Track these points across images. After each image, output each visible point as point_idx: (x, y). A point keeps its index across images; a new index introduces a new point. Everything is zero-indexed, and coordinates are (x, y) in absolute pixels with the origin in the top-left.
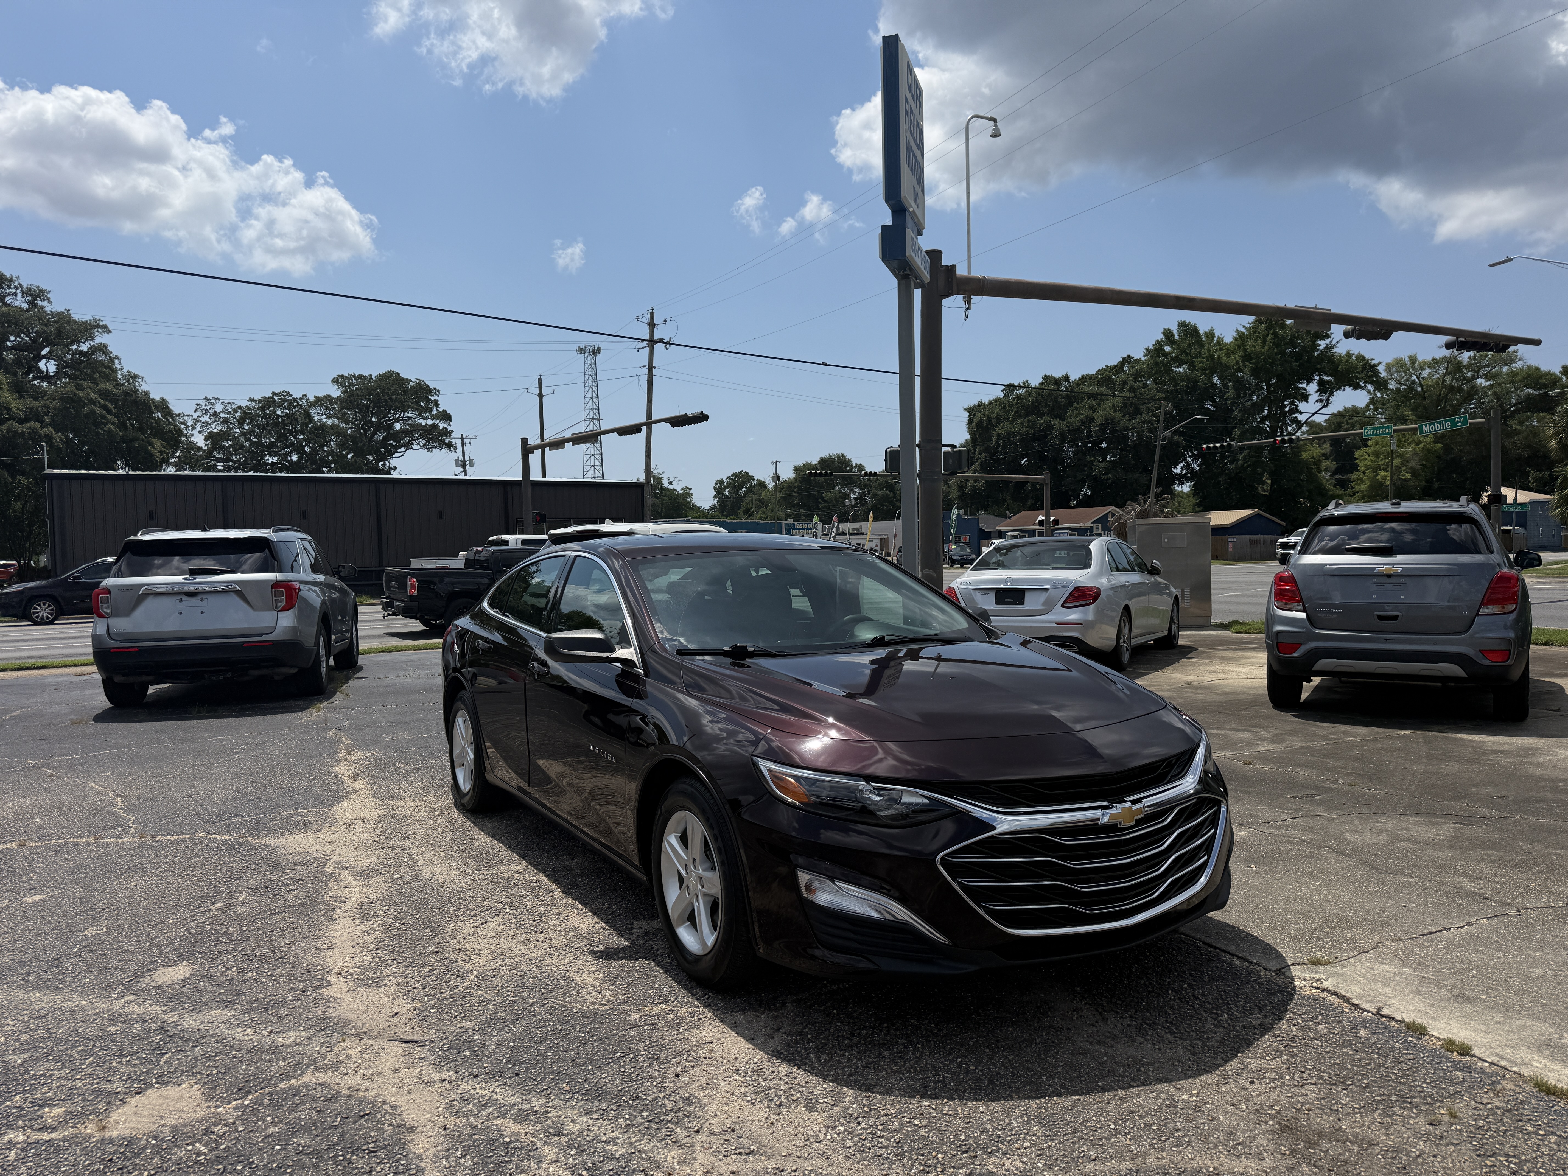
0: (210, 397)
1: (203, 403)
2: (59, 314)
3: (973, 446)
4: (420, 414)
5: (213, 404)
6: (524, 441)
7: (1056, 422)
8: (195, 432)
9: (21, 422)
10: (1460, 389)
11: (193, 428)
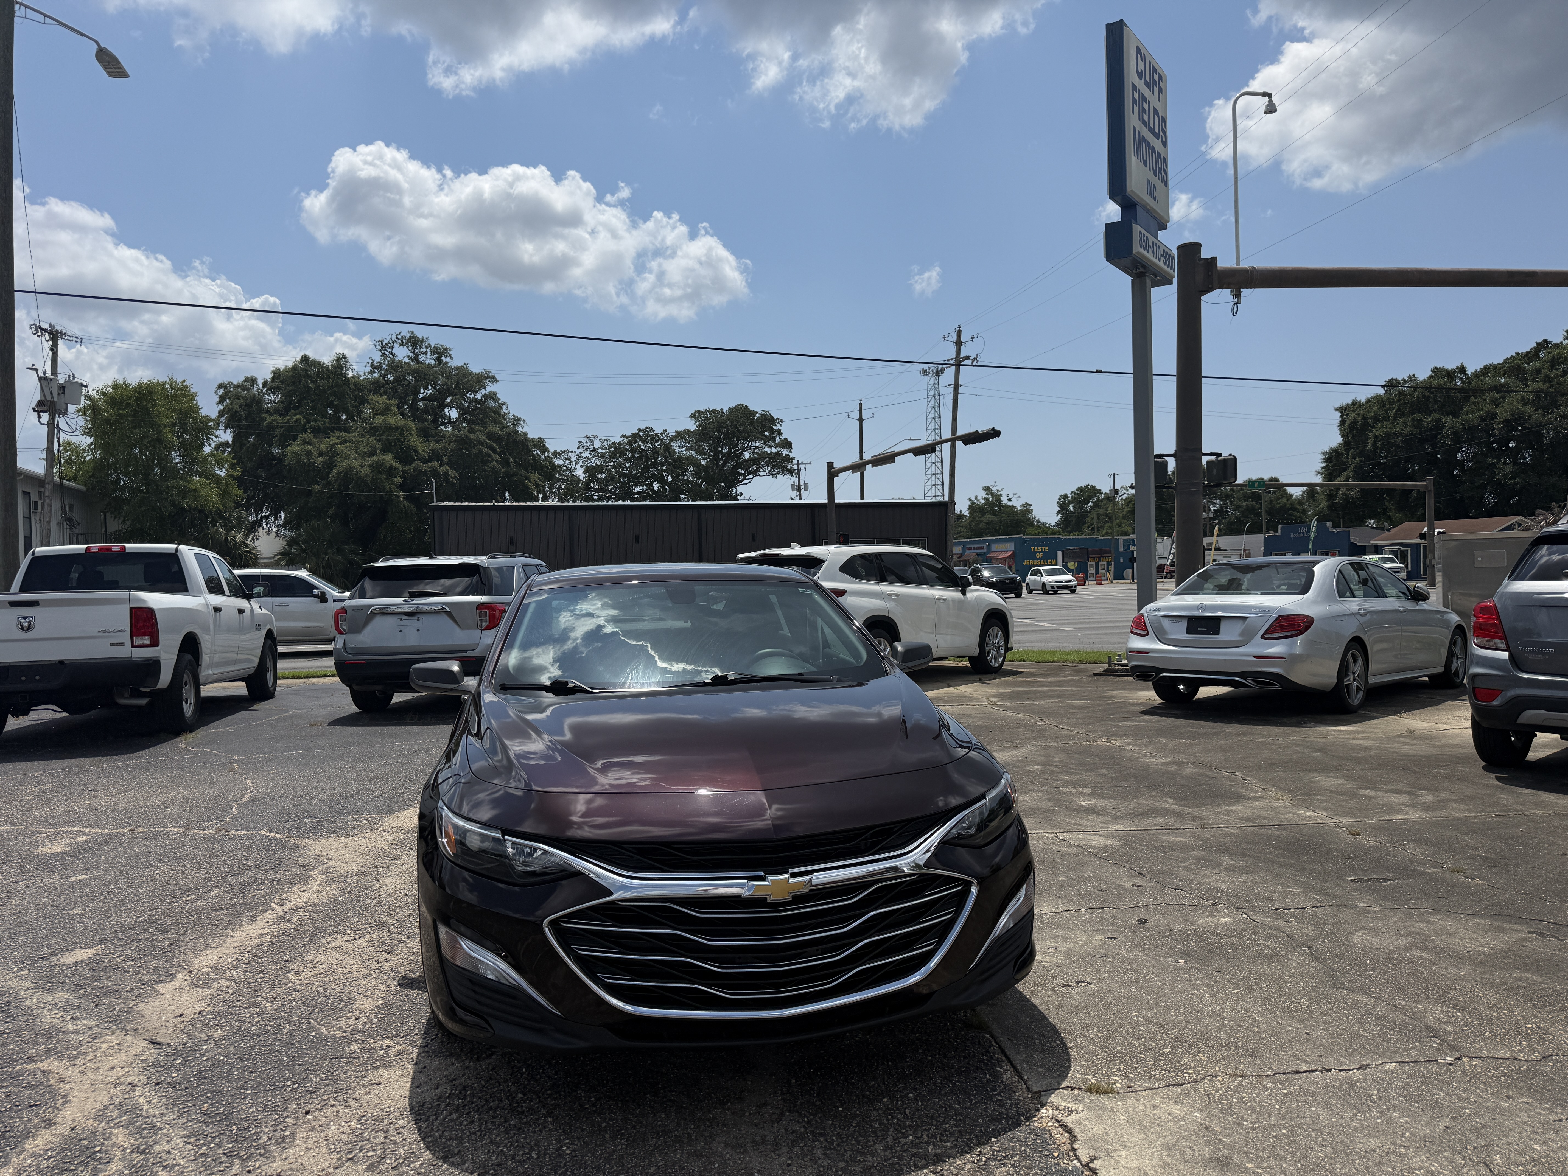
0: (590, 435)
1: (584, 440)
2: (458, 368)
3: (1345, 450)
4: (765, 443)
5: (592, 441)
6: (830, 465)
7: (1448, 420)
8: (578, 466)
9: (425, 461)
11: (577, 463)
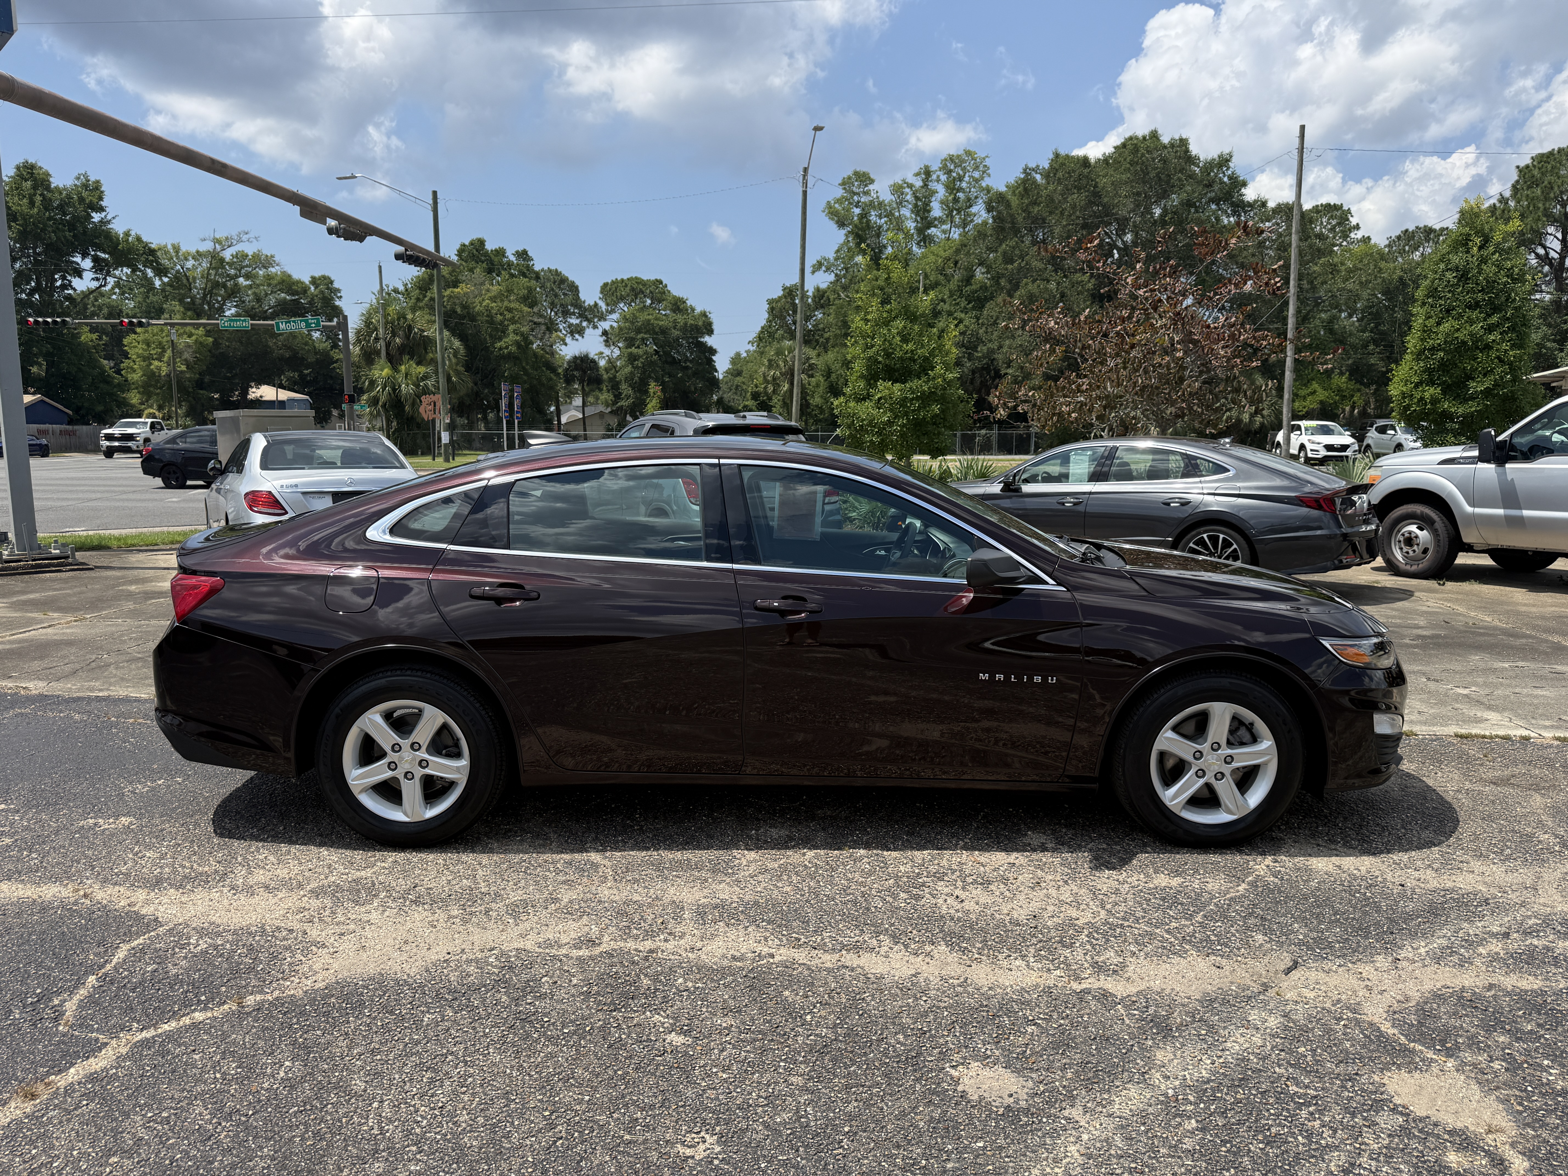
10: (224, 286)
